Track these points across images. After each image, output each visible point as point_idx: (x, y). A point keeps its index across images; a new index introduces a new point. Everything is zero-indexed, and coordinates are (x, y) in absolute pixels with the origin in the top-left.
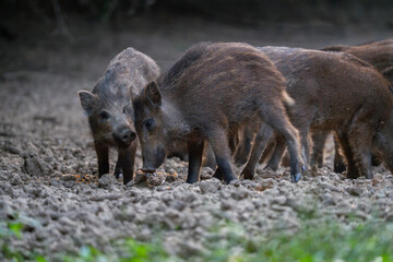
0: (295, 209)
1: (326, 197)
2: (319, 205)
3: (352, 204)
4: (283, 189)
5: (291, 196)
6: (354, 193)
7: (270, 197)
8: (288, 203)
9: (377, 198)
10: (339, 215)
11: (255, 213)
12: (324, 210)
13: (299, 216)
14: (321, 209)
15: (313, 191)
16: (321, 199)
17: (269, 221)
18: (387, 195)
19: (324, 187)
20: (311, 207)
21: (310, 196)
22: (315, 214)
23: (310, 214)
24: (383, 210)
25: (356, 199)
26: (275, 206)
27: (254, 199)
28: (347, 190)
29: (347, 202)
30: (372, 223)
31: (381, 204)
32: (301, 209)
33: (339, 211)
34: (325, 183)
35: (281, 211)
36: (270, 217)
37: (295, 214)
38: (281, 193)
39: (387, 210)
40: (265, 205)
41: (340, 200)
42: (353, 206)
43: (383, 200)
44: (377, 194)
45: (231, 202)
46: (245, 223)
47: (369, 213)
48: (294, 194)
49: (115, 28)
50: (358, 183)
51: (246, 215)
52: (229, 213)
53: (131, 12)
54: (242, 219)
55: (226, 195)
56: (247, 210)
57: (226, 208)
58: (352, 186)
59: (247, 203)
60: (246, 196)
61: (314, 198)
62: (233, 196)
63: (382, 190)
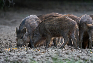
0: (52, 58)
1: (60, 55)
2: (58, 57)
3: (67, 56)
4: (49, 53)
5: (51, 54)
6: (67, 54)
7: (45, 55)
8: (50, 56)
9: (73, 55)
10: (63, 59)
11: (42, 59)
12: (60, 58)
13: (53, 60)
14: (59, 58)
15: (56, 53)
16: (59, 55)
17: (45, 61)
18: (76, 54)
19: (59, 52)
20: (56, 57)
21: (56, 54)
22: (57, 59)
23: (56, 59)
24: (74, 58)
25: (68, 55)
26: (47, 57)
27: (41, 55)
28: (65, 53)
29: (65, 56)
30: (72, 61)
31: (74, 57)
32: (53, 58)
33: (63, 58)
34: (60, 51)
35: (48, 58)
36: (45, 60)
37: (52, 59)
38: (48, 54)
39: (76, 58)
40: (44, 57)
41: (63, 56)
42: (67, 57)
43: (75, 56)
44: (73, 54)
45: (35, 56)
46: (39, 62)
47: (71, 59)
48: (52, 54)
49: (5, 11)
50: (68, 51)
51: (39, 60)
52: (35, 59)
53: (9, 6)
54: (38, 61)
55: (34, 54)
56: (40, 58)
57: (34, 58)
58: (66, 52)
59: (39, 56)
60: (39, 54)
61: (57, 55)
62: (36, 55)
63: (74, 53)
